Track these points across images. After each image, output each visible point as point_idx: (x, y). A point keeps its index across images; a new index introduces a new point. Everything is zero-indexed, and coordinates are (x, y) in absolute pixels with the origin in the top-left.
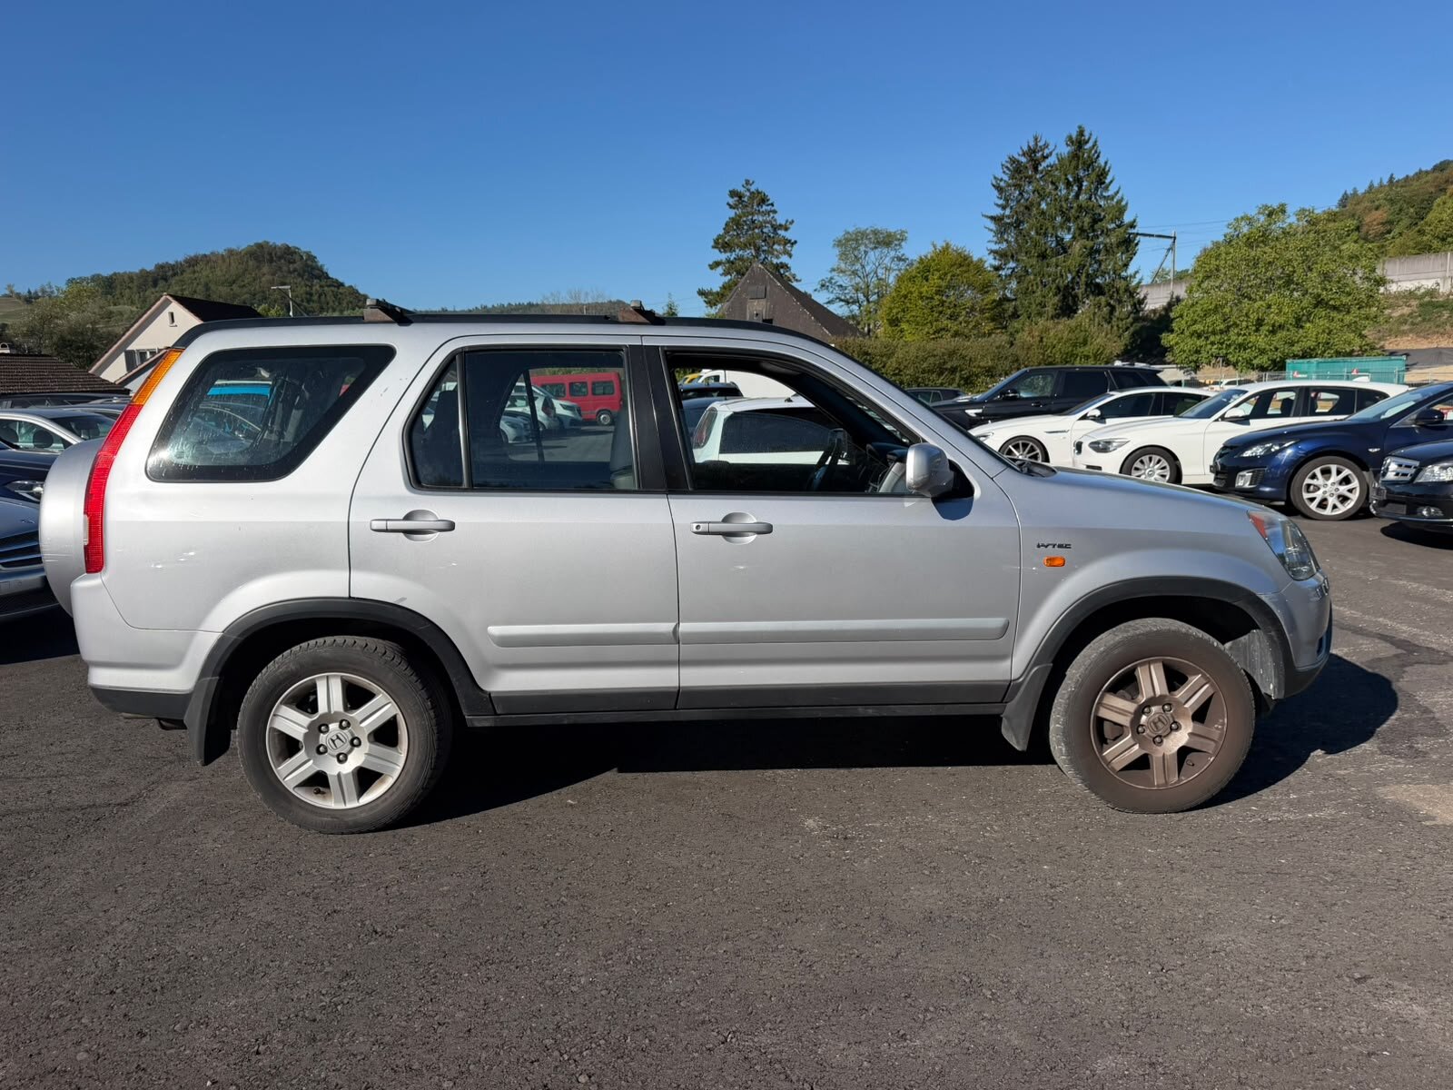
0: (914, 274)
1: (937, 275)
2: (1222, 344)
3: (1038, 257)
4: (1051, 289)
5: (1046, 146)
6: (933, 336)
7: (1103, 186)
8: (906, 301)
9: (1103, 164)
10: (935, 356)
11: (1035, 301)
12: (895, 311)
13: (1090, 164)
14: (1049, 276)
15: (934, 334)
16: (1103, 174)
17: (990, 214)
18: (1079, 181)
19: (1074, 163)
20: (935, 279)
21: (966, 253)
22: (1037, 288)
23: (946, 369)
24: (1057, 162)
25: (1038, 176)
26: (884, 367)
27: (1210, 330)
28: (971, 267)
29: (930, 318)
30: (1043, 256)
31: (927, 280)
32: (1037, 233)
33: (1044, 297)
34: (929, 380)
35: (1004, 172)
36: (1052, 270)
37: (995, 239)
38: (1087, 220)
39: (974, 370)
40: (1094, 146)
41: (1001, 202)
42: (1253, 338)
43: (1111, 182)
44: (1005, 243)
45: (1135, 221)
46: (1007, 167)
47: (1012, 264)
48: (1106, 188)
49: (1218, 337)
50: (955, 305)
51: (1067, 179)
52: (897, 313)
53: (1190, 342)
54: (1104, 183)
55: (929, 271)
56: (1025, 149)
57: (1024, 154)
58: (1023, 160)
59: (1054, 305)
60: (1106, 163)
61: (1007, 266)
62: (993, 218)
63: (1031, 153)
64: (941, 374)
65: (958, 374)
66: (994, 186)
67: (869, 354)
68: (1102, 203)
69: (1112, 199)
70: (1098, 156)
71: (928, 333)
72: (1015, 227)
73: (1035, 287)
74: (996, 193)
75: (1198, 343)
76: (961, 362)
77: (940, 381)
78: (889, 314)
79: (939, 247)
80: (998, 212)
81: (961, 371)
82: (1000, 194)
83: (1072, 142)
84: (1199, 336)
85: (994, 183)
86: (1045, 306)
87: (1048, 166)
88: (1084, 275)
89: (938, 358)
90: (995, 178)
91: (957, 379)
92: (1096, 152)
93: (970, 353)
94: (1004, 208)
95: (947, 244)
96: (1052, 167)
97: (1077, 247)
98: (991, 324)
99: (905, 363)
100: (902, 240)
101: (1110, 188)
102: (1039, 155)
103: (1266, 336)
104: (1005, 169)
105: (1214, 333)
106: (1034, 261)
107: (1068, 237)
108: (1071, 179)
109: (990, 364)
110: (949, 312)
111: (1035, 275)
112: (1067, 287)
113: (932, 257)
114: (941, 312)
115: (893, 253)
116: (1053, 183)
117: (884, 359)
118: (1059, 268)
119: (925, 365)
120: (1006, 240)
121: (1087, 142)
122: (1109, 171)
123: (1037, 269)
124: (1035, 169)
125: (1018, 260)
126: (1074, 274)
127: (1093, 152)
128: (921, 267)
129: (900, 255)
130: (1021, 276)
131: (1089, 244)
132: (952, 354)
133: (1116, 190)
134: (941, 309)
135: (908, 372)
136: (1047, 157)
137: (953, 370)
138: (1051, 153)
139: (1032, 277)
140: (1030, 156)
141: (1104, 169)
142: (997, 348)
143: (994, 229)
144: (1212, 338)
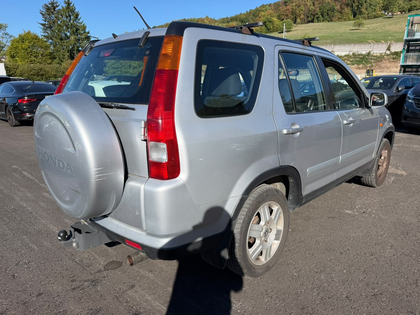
0: (18, 40)
1: (28, 41)
2: (121, 71)
3: (60, 39)
4: (66, 50)
5: (57, 2)
6: (30, 63)
7: (78, 19)
8: (16, 49)
9: (77, 12)
10: (35, 70)
11: (61, 54)
12: (12, 53)
13: (73, 11)
14: (65, 46)
15: (30, 62)
16: (77, 15)
17: (40, 23)
18: (70, 16)
19: (68, 10)
20: (27, 43)
21: (37, 35)
22: (61, 49)
23: (40, 75)
24: (62, 8)
25: (56, 12)
26: (15, 73)
27: (118, 67)
28: (40, 40)
29: (27, 56)
30: (61, 39)
31: (24, 43)
32: (58, 31)
33: (64, 53)
34: (34, 78)
35: (43, 9)
36: (65, 44)
37: (43, 31)
38: (75, 29)
39: (50, 75)
40: (73, 5)
41: (44, 19)
42: (129, 70)
43: (80, 18)
44: (47, 33)
45: (89, 31)
46: (44, 7)
47: (50, 41)
48: (79, 20)
49: (120, 69)
50: (36, 53)
51: (66, 15)
52: (14, 54)
53: (112, 70)
54: (78, 18)
55: (24, 40)
56: (50, 2)
57: (50, 4)
58: (50, 6)
59: (68, 55)
60: (78, 12)
61: (49, 41)
62: (42, 24)
63: (52, 4)
64: (38, 76)
65: (44, 77)
66: (40, 13)
67: (9, 68)
68: (78, 24)
69: (81, 23)
70: (75, 9)
71: (28, 62)
72: (50, 28)
73: (60, 49)
74: (41, 16)
75: (114, 71)
76: (45, 72)
77: (38, 79)
78: (10, 54)
79: (26, 32)
80: (43, 22)
81: (45, 75)
82: (43, 16)
83: (66, 3)
84: (114, 69)
85: (40, 12)
86: (65, 56)
87: (58, 9)
88: (76, 47)
89: (36, 70)
90: (41, 10)
91: (44, 78)
92: (74, 7)
93: (48, 69)
94: (45, 21)
95: (29, 31)
96: (60, 10)
97: (72, 38)
98: (50, 60)
99: (24, 72)
100: (6, 27)
101: (80, 20)
102: (55, 5)
103: (132, 70)
104: (44, 8)
105: (119, 68)
106: (59, 41)
107: (68, 34)
108: (67, 15)
109: (55, 73)
110: (34, 55)
111: (60, 45)
112: (71, 50)
113: (24, 35)
114: (31, 55)
115: (3, 32)
116: (61, 15)
117: (15, 70)
118: (68, 44)
119: (32, 73)
120: (47, 32)
121: (71, 4)
122: (79, 14)
123: (60, 44)
124: (54, 9)
125: (53, 40)
126: (73, 46)
127: (73, 7)
128: (21, 38)
129: (6, 32)
130: (55, 45)
131: (77, 37)
132: (41, 69)
133: (82, 21)
134: (31, 53)
135: (25, 75)
136: (58, 6)
137: (42, 75)
138: (59, 5)
139: (59, 46)
140: (52, 5)
141: (78, 14)
142: (56, 68)
143: (42, 28)
144: (118, 69)
